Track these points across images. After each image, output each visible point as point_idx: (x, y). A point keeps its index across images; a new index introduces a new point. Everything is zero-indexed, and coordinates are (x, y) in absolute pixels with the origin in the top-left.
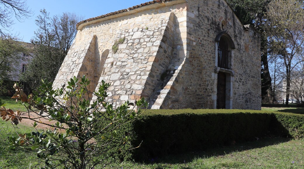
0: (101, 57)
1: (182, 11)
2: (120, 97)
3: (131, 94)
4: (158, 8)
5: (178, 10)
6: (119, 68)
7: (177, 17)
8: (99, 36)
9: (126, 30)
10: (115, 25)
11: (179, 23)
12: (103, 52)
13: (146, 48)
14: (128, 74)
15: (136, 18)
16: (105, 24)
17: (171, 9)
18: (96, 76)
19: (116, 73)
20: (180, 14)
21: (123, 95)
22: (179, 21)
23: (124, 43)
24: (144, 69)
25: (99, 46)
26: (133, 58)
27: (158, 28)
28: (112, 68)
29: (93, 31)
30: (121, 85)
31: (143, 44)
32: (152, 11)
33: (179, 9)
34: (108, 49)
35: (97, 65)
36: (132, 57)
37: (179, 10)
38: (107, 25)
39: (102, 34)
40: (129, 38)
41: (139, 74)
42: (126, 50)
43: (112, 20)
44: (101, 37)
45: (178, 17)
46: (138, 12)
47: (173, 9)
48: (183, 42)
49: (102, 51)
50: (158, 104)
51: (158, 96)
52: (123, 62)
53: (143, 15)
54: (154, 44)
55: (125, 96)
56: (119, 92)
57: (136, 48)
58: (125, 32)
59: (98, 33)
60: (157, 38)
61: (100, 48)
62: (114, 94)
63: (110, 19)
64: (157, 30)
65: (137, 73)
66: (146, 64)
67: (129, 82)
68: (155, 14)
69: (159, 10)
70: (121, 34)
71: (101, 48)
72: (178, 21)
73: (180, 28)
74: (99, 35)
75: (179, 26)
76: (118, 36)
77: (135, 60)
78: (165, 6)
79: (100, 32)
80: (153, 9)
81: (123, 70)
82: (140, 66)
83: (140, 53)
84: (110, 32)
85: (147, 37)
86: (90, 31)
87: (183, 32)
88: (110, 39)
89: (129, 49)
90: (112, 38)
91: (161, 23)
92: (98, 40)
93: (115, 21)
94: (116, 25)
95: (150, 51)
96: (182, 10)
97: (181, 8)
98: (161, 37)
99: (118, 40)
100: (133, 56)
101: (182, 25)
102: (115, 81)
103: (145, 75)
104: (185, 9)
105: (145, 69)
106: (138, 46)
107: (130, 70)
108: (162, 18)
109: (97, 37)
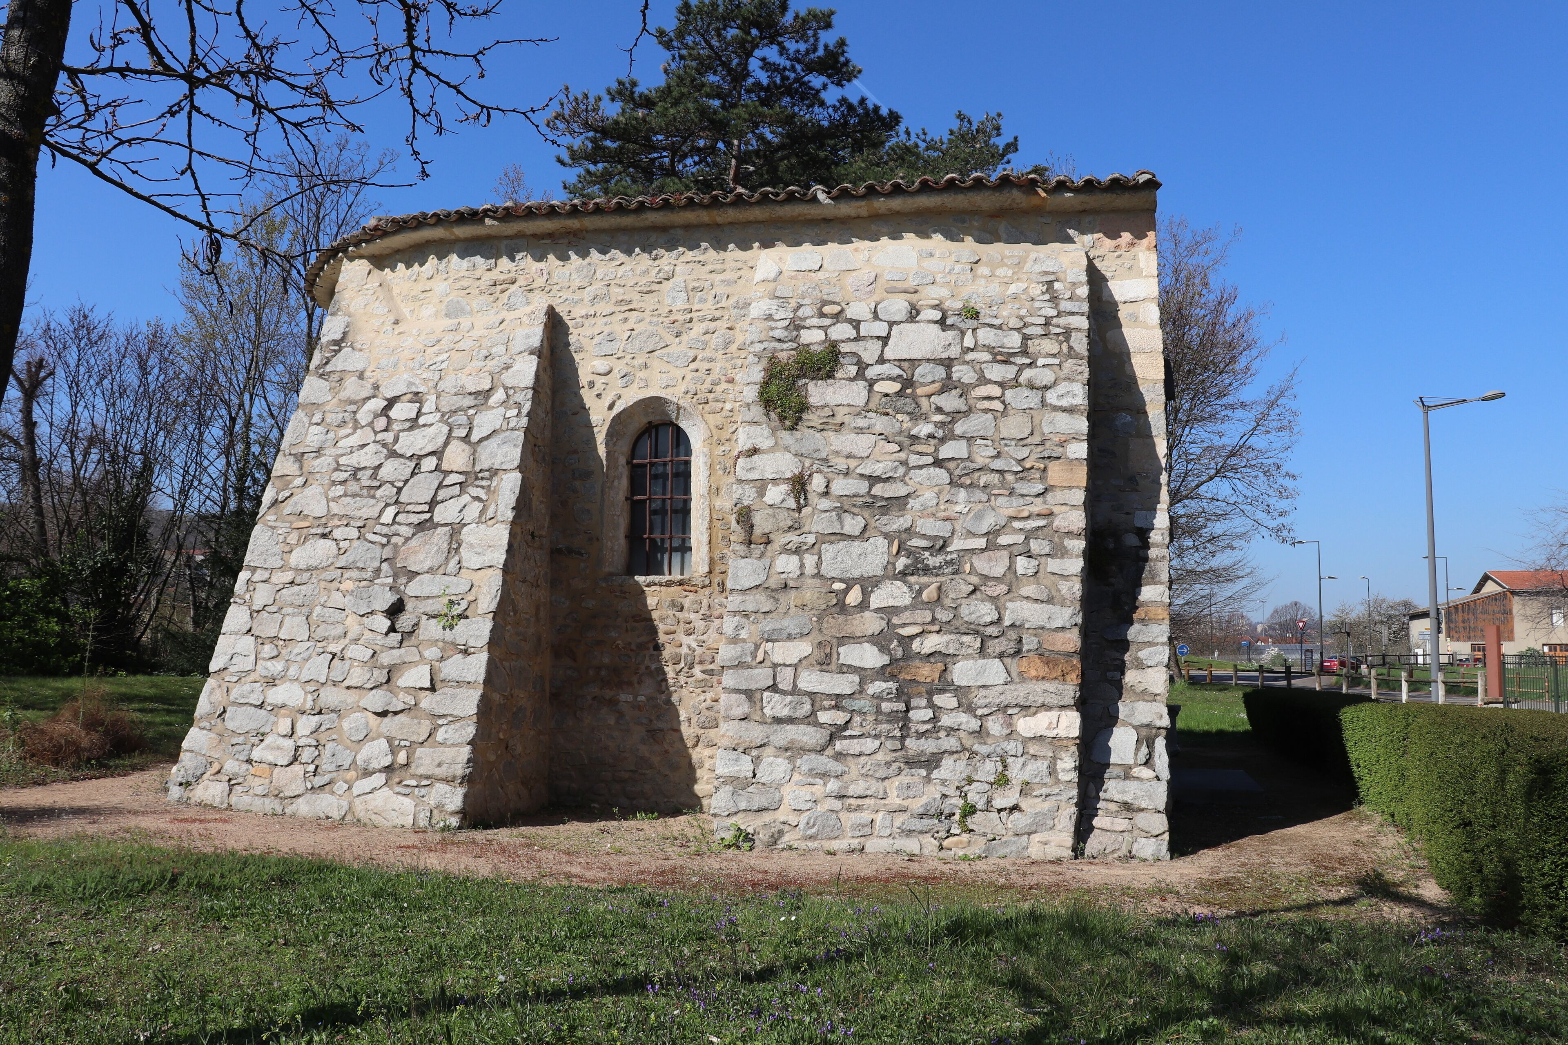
0: (600, 438)
1: (1134, 250)
2: (945, 670)
3: (1018, 652)
4: (998, 214)
5: (1108, 243)
6: (856, 510)
7: (1108, 275)
8: (572, 316)
9: (825, 303)
10: (709, 267)
11: (1115, 304)
12: (618, 408)
13: (1004, 413)
14: (943, 547)
15: (859, 244)
16: (629, 252)
17: (1071, 232)
18: (570, 551)
19: (851, 538)
20: (1119, 261)
21: (967, 657)
22: (1118, 297)
23: (838, 375)
24: (1042, 522)
25: (584, 377)
26: (938, 463)
27: (1042, 321)
28: (806, 511)
29: (521, 281)
30: (917, 603)
31: (985, 394)
32: (964, 222)
33: (1113, 235)
34: (658, 399)
35: (577, 484)
36: (930, 460)
37: (1113, 243)
38: (641, 261)
39: (604, 307)
40: (869, 352)
41: (1021, 549)
42: (870, 415)
43: (680, 232)
44: (592, 320)
45: (1113, 277)
46: (875, 216)
47: (1083, 232)
48: (1147, 399)
49: (611, 407)
50: (1149, 696)
51: (1127, 657)
52: (873, 480)
53: (910, 238)
54: (1051, 397)
55: (981, 662)
56: (931, 643)
57: (939, 410)
58: (822, 315)
59: (566, 295)
60: (1056, 368)
61: (592, 385)
62: (899, 653)
63: (663, 229)
64: (1040, 331)
65: (1003, 540)
66: (1040, 500)
67: (973, 592)
68: (979, 241)
69: (1002, 227)
70: (796, 325)
71: (599, 387)
72: (1112, 296)
73: (1124, 330)
74: (579, 311)
75: (1116, 318)
76: (778, 334)
77: (958, 472)
78: (1038, 211)
79: (587, 294)
80: (974, 213)
81: (898, 523)
82: (1006, 507)
83: (979, 441)
84: (667, 301)
85: (994, 361)
86: (495, 275)
87: (1141, 351)
88: (669, 338)
89: (890, 411)
90: (684, 337)
91: (1047, 297)
92: (572, 339)
93: (704, 245)
94: (718, 267)
95: (1036, 433)
96: (1132, 245)
97: (1126, 237)
98: (1080, 369)
99: (783, 356)
100: (937, 450)
101: (1134, 318)
102: (869, 584)
103: (1059, 552)
104: (1145, 242)
105: (1050, 525)
106: (951, 402)
107: (948, 526)
108: (1046, 273)
109: (566, 318)
